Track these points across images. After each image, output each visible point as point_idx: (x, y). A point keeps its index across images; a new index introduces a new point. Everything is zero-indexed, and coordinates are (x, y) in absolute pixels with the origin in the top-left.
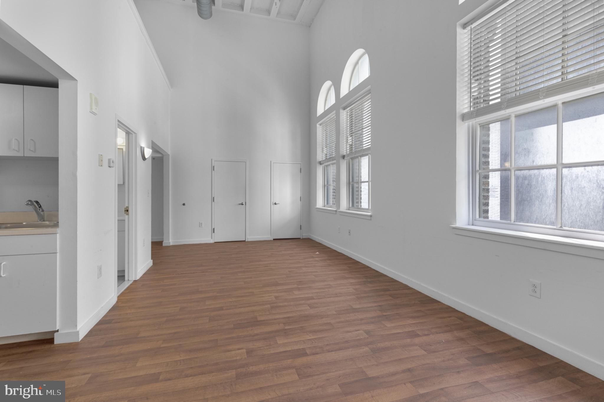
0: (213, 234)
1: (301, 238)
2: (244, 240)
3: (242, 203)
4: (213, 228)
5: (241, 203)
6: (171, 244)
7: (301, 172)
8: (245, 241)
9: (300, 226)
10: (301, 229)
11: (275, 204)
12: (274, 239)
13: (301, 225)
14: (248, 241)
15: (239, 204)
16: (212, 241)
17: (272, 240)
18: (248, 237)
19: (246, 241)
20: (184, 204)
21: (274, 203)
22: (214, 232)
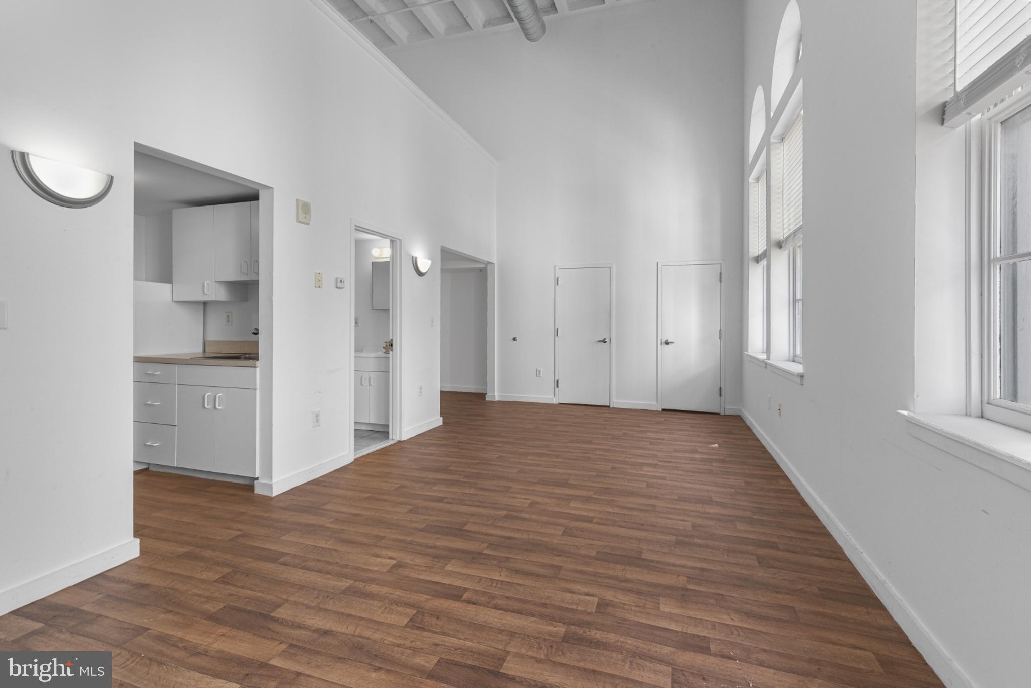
0: (557, 389)
1: (722, 413)
2: (608, 405)
3: (605, 339)
4: (556, 379)
5: (601, 340)
6: (497, 399)
7: (721, 281)
8: (608, 407)
9: (719, 389)
10: (721, 395)
11: (667, 343)
12: (664, 410)
13: (722, 387)
14: (614, 408)
15: (599, 341)
16: (555, 401)
17: (661, 410)
18: (614, 401)
19: (611, 406)
20: (515, 339)
21: (663, 341)
22: (558, 387)
